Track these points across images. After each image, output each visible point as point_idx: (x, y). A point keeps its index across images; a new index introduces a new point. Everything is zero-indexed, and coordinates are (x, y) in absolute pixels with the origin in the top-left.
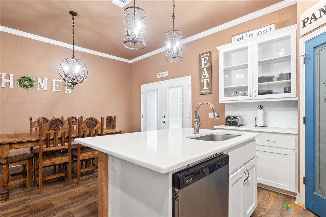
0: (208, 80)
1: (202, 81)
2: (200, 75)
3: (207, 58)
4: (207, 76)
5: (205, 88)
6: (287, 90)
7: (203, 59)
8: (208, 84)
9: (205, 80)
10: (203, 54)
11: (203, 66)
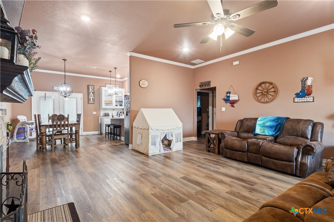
0: (93, 97)
1: (90, 97)
2: (88, 95)
3: (93, 88)
4: (93, 96)
5: (91, 101)
6: (121, 105)
7: (90, 88)
8: (93, 99)
9: (91, 98)
10: (91, 85)
11: (90, 91)
